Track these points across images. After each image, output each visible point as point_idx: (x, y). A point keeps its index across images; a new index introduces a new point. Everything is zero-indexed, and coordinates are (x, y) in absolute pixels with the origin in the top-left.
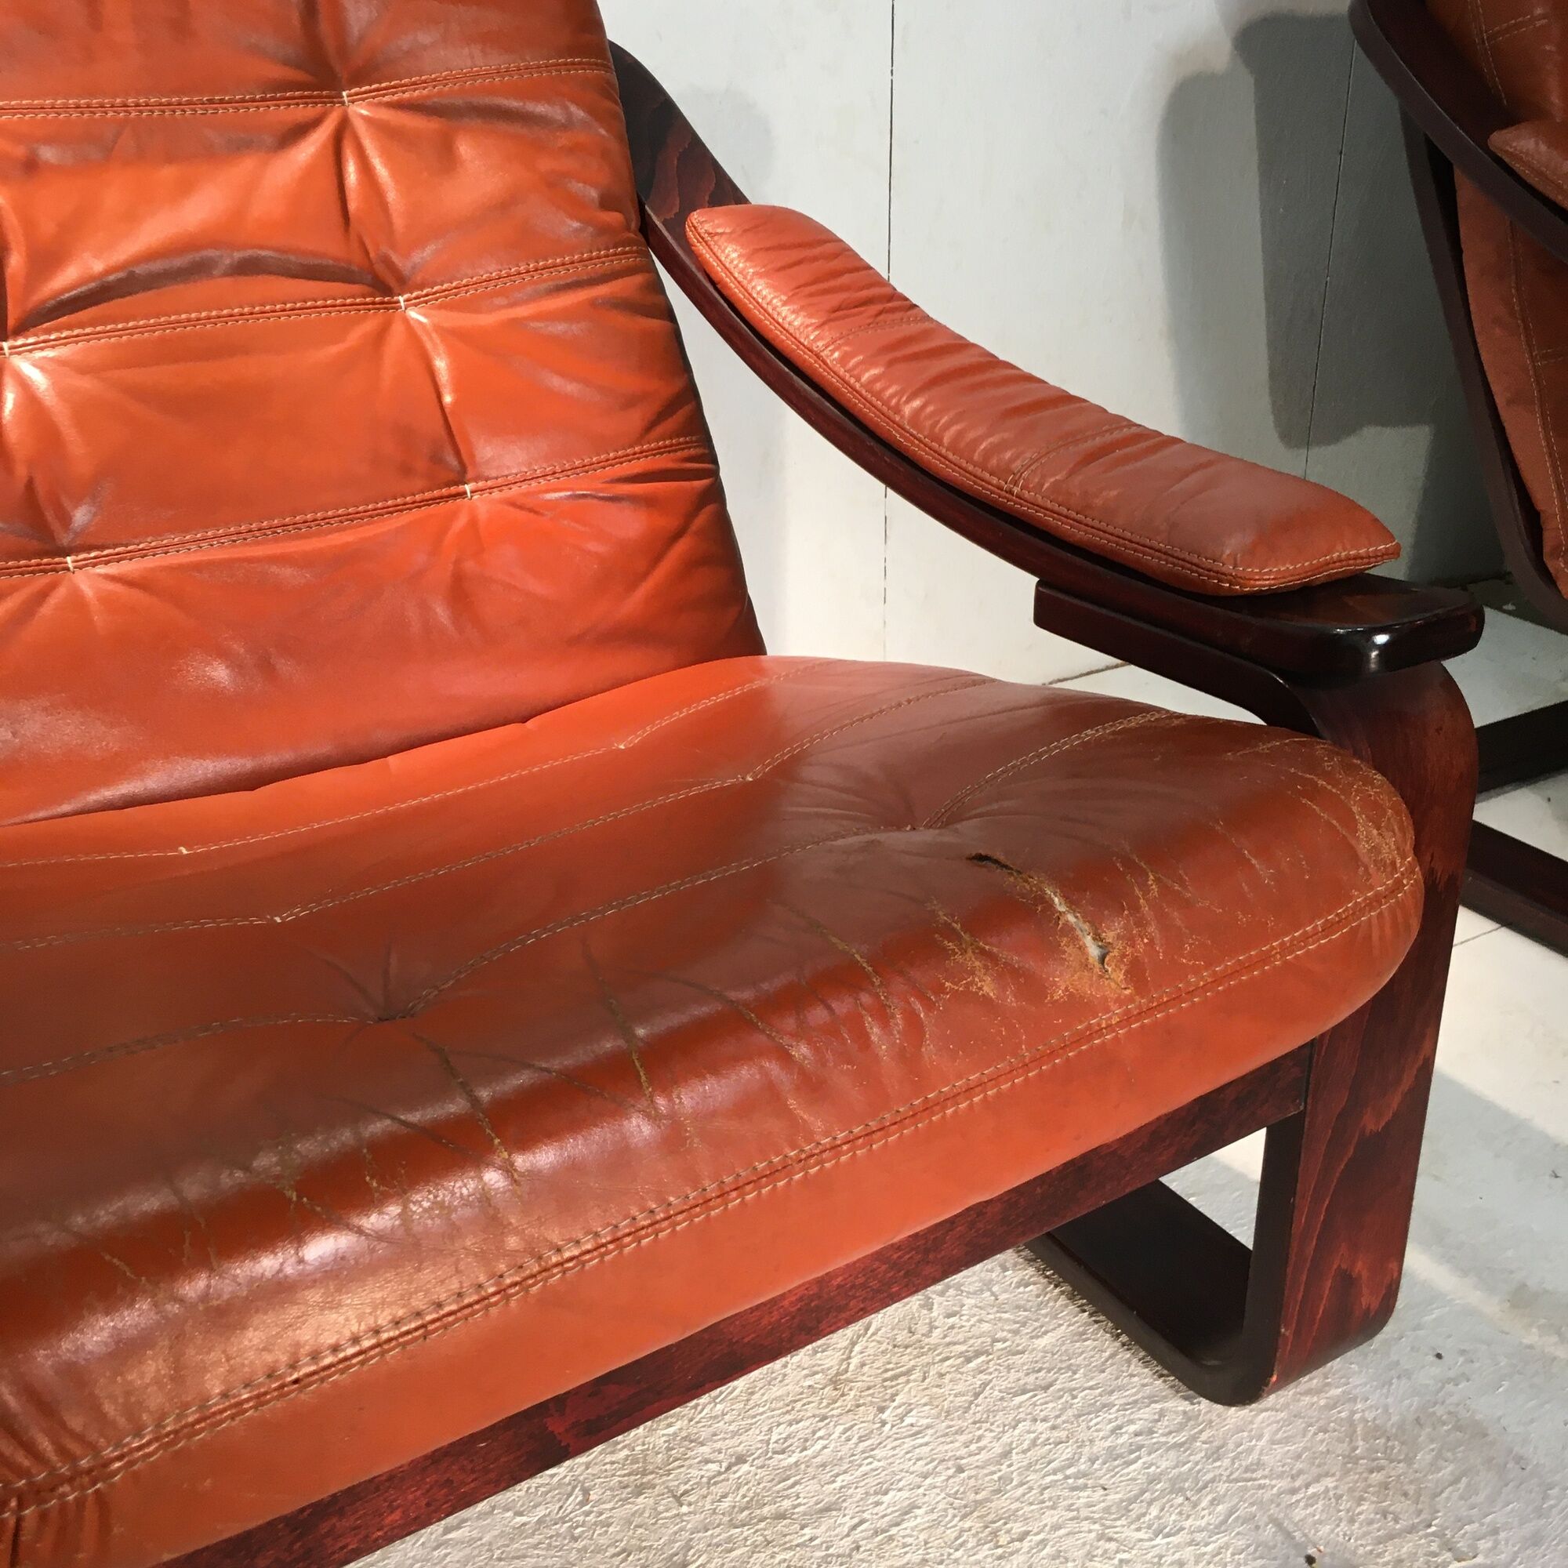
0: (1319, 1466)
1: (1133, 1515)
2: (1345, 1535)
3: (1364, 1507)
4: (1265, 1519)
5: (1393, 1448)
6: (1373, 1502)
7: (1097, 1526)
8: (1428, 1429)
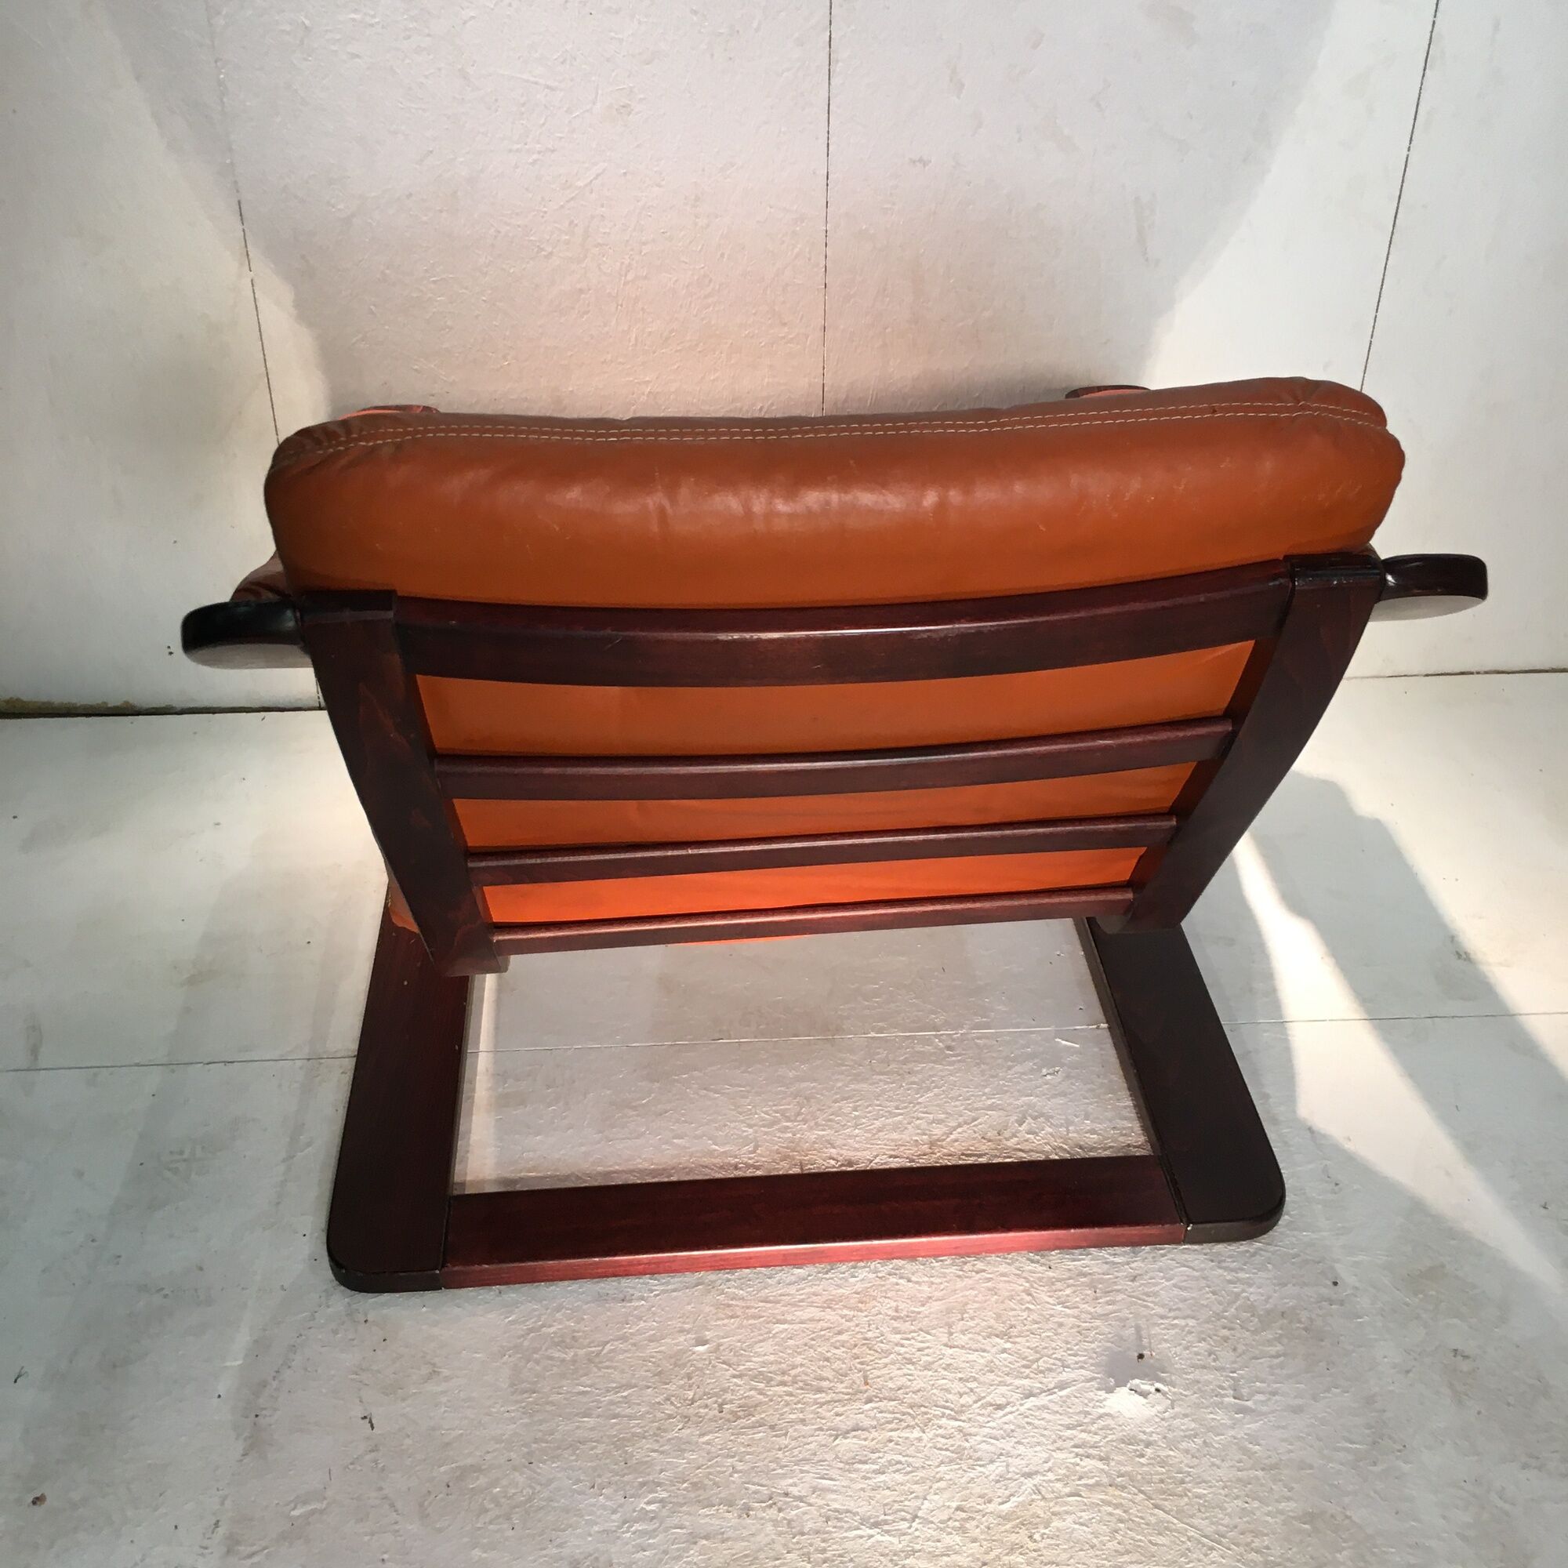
0: (1193, 1311)
1: (1054, 1288)
2: (1175, 1353)
3: (1201, 1345)
4: (1133, 1324)
5: (1252, 1321)
6: (1209, 1344)
7: (1027, 1285)
8: (1285, 1321)
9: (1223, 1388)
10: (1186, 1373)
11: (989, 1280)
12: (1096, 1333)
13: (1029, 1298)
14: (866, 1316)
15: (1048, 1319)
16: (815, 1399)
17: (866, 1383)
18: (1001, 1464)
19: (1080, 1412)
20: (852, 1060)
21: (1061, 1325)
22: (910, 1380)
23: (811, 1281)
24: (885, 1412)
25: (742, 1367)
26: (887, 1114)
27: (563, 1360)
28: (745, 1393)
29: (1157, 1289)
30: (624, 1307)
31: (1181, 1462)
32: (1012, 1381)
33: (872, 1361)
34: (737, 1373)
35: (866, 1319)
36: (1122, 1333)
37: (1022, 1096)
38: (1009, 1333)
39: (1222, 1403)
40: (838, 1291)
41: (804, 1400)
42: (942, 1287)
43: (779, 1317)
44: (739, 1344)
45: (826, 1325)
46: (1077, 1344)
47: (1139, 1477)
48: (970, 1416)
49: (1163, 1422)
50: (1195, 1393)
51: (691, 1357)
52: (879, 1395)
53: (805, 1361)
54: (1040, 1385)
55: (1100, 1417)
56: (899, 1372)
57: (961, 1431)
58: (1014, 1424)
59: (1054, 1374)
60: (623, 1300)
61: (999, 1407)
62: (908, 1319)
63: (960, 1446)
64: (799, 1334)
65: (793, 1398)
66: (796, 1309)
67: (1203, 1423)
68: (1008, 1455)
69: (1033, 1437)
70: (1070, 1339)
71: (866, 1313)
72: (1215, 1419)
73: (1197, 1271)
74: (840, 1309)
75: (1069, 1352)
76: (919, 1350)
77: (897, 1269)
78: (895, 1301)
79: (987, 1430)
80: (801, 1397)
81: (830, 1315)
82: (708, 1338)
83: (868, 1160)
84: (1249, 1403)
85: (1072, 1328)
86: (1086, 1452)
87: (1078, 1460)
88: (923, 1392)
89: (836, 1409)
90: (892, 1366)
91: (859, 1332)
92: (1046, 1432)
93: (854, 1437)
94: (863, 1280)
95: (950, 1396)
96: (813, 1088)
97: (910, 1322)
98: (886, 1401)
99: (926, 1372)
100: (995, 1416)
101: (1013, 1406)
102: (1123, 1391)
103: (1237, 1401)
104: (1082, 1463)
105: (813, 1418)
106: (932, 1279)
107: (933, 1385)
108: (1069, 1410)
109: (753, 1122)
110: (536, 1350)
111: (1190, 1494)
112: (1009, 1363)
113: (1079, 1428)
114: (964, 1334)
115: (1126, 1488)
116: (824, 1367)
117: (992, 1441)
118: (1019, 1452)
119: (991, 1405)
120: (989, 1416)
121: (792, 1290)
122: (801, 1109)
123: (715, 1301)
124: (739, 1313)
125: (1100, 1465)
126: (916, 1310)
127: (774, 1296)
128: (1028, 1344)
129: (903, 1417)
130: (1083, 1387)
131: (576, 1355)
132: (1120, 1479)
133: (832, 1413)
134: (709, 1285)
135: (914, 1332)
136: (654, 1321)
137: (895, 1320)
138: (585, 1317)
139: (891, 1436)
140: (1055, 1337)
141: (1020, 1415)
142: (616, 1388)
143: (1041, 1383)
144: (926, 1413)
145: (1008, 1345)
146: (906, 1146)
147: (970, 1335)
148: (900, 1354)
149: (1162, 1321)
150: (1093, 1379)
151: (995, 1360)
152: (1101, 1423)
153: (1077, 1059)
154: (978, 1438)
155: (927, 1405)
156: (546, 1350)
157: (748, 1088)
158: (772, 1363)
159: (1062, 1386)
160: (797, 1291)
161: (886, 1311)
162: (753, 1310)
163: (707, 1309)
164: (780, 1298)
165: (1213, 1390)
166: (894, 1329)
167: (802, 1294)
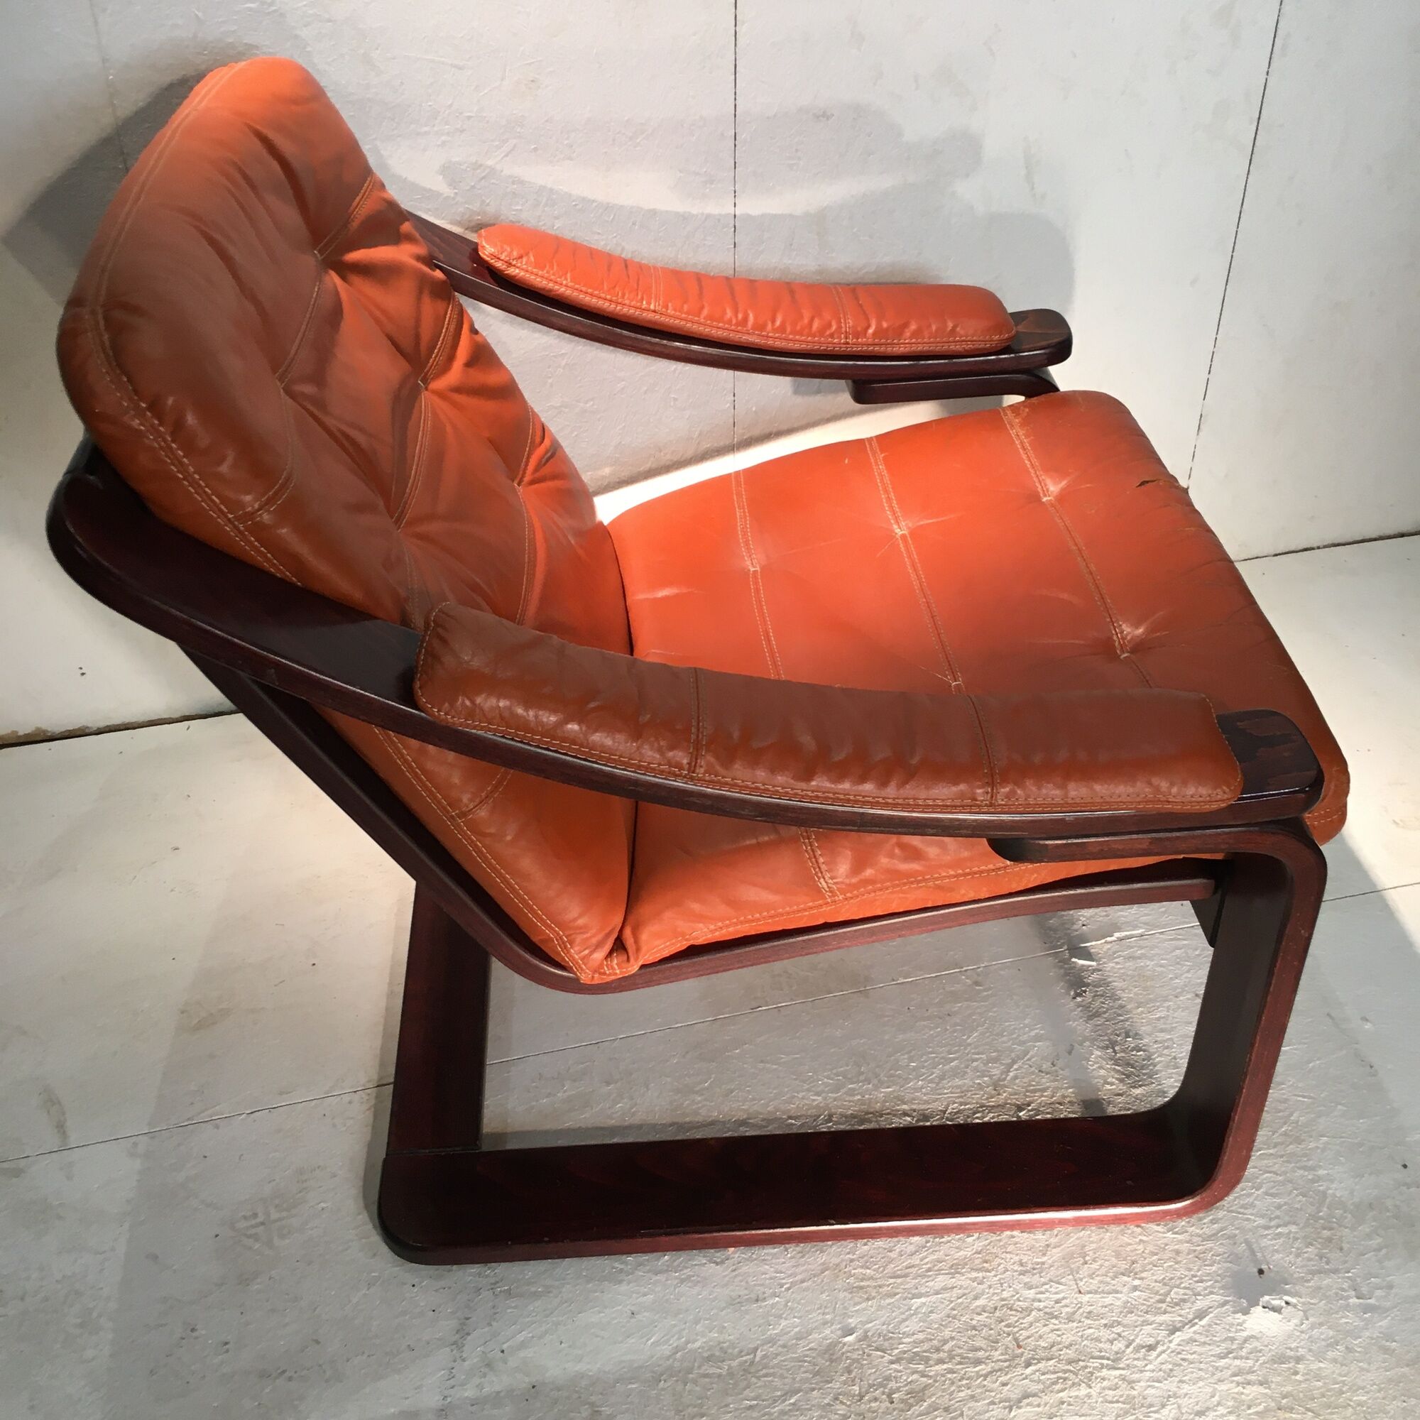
0: (1291, 1217)
2: (1290, 1263)
3: (1310, 1250)
4: (1242, 1240)
5: (1346, 1218)
6: (1316, 1248)
8: (1374, 1212)
9: (1343, 1290)
10: (1308, 1281)
12: (1213, 1255)
15: (1164, 1249)
16: (977, 1372)
17: (1019, 1347)
18: (1173, 1406)
19: (1226, 1339)
20: (891, 1010)
21: (1178, 1252)
22: (1059, 1336)
23: (930, 1248)
24: (1047, 1373)
25: (896, 1351)
26: (943, 1061)
27: (720, 1376)
28: (908, 1378)
29: (1251, 1200)
30: (761, 1307)
31: (1333, 1372)
32: (1153, 1319)
33: (1016, 1322)
34: (893, 1358)
35: (995, 1279)
36: (1235, 1250)
38: (1134, 1269)
39: (1348, 1305)
40: (959, 1254)
41: (967, 1376)
43: (914, 1291)
44: (885, 1327)
45: (960, 1292)
46: (1199, 1270)
47: (1301, 1395)
48: (1127, 1362)
49: (1303, 1335)
50: (1321, 1300)
51: (844, 1350)
52: (1036, 1357)
53: (954, 1333)
54: (1180, 1318)
55: (1246, 1340)
56: (1045, 1328)
57: (1124, 1379)
58: (1170, 1362)
59: (1189, 1305)
60: (757, 1300)
61: (1151, 1348)
62: (1035, 1271)
63: (1128, 1396)
64: (937, 1307)
65: (955, 1375)
66: (926, 1279)
67: (1339, 1328)
68: (1175, 1396)
69: (1192, 1373)
70: (1191, 1266)
71: (993, 1273)
72: (1348, 1322)
73: (1281, 1176)
74: (969, 1272)
75: (1195, 1279)
76: (1057, 1302)
78: (1017, 1255)
79: (1148, 1374)
80: (963, 1372)
81: (961, 1280)
82: (853, 1325)
83: (941, 1111)
84: (1372, 1301)
85: (1188, 1254)
86: (1245, 1379)
87: (1240, 1389)
88: (1075, 1345)
89: (1000, 1379)
90: (1037, 1324)
91: (994, 1294)
92: (1202, 1366)
93: (1028, 1405)
95: (1101, 1345)
96: (864, 1044)
97: (1038, 1275)
98: (1044, 1362)
99: (1071, 1325)
100: (1150, 1358)
101: (1163, 1345)
102: (1258, 1310)
103: (1361, 1301)
104: (1245, 1391)
105: (982, 1393)
107: (1082, 1336)
108: (1214, 1338)
109: (819, 1089)
110: (690, 1371)
111: (1352, 1404)
112: (1145, 1300)
113: (1230, 1356)
114: (1093, 1278)
115: (1293, 1409)
116: (974, 1336)
117: (1157, 1384)
118: (1185, 1391)
119: (1143, 1347)
120: (1145, 1359)
121: (916, 1260)
122: (860, 1068)
123: (845, 1284)
124: (873, 1294)
125: (1262, 1390)
126: (1039, 1260)
127: (901, 1270)
128: (1154, 1278)
129: (1067, 1375)
130: (1218, 1313)
131: (729, 1366)
132: (1284, 1401)
133: (998, 1383)
134: (835, 1269)
135: (1045, 1284)
136: (795, 1317)
137: (1024, 1275)
138: (726, 1325)
139: (1061, 1398)
140: (1177, 1266)
141: (1172, 1352)
142: (783, 1396)
143: (1180, 1316)
144: (1086, 1367)
145: (1137, 1282)
146: (971, 1091)
147: (1098, 1278)
148: (1040, 1310)
149: (1266, 1232)
150: (1226, 1303)
151: (1130, 1300)
152: (1248, 1346)
153: (1098, 976)
154: (1142, 1384)
155: (1083, 1358)
156: (699, 1367)
157: (802, 1054)
158: (923, 1342)
159: (1201, 1315)
160: (921, 1260)
161: (1012, 1267)
162: (886, 1288)
163: (842, 1295)
164: (907, 1271)
165: (1336, 1294)
166: (1025, 1284)
167: (927, 1263)
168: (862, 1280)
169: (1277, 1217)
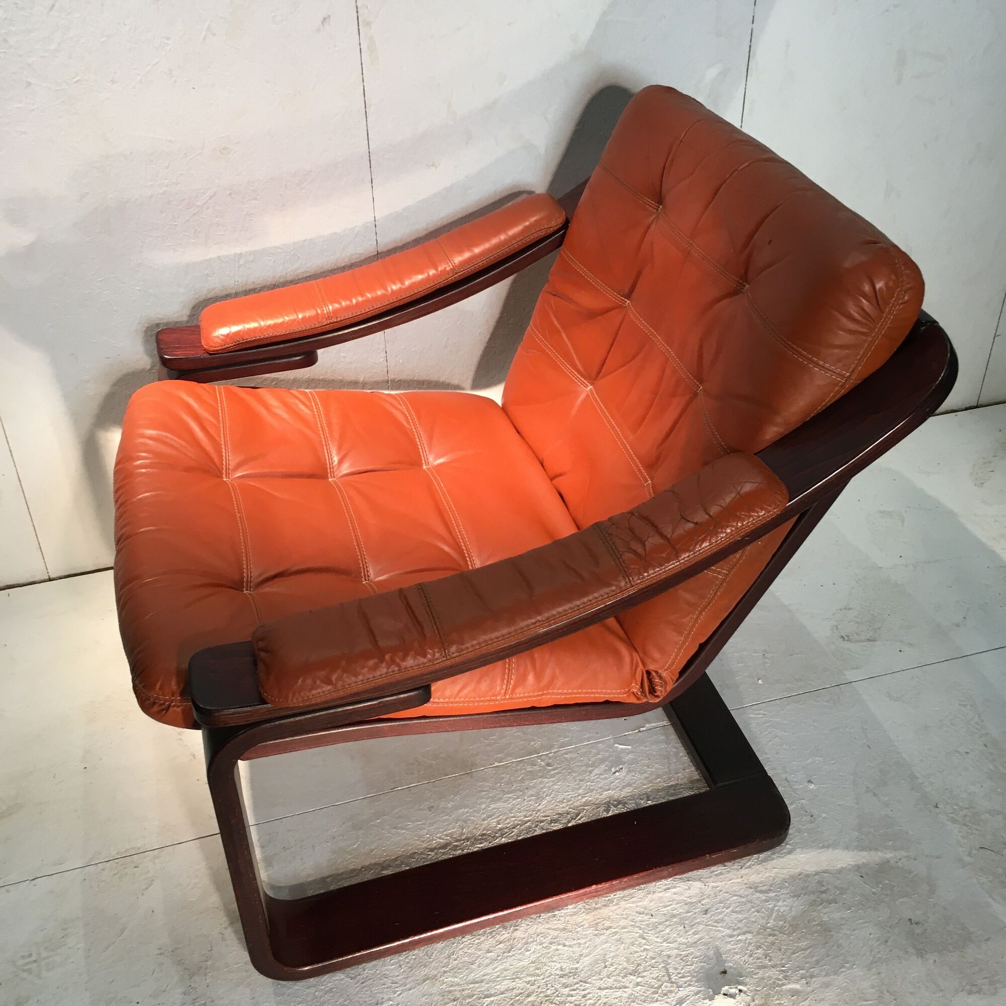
9: (780, 980)
10: (756, 974)
11: (616, 933)
12: (693, 958)
13: (644, 941)
14: (543, 979)
15: (660, 954)
20: (488, 786)
21: (669, 957)
23: (500, 960)
29: (721, 916)
35: (543, 981)
36: (708, 954)
37: (603, 791)
38: (638, 970)
39: (782, 991)
40: (519, 964)
42: (587, 945)
43: (486, 993)
45: (518, 992)
46: (682, 969)
50: (764, 987)
59: (673, 995)
62: (570, 975)
66: (495, 984)
70: (677, 966)
71: (542, 977)
74: (525, 977)
75: (679, 976)
76: (584, 996)
77: (555, 939)
78: (559, 963)
81: (519, 984)
84: (798, 987)
85: (676, 957)
91: (541, 992)
94: (534, 952)
96: (467, 812)
97: (572, 977)
102: (719, 998)
103: (790, 987)
106: (579, 941)
112: (644, 992)
114: (610, 978)
121: (489, 969)
122: (463, 830)
123: (439, 990)
124: (458, 996)
126: (574, 966)
127: (479, 977)
128: (652, 976)
130: (693, 1000)
134: (433, 979)
135: (577, 983)
137: (562, 977)
140: (667, 967)
143: (667, 1003)
145: (639, 980)
147: (614, 978)
148: (571, 1003)
149: (730, 939)
150: (699, 992)
151: (634, 992)
153: (632, 757)
157: (423, 821)
159: (681, 1002)
160: (493, 970)
161: (555, 972)
162: (467, 992)
163: (436, 997)
164: (483, 978)
165: (774, 983)
166: (563, 985)
167: (496, 972)
168: (451, 986)
169: (739, 928)
